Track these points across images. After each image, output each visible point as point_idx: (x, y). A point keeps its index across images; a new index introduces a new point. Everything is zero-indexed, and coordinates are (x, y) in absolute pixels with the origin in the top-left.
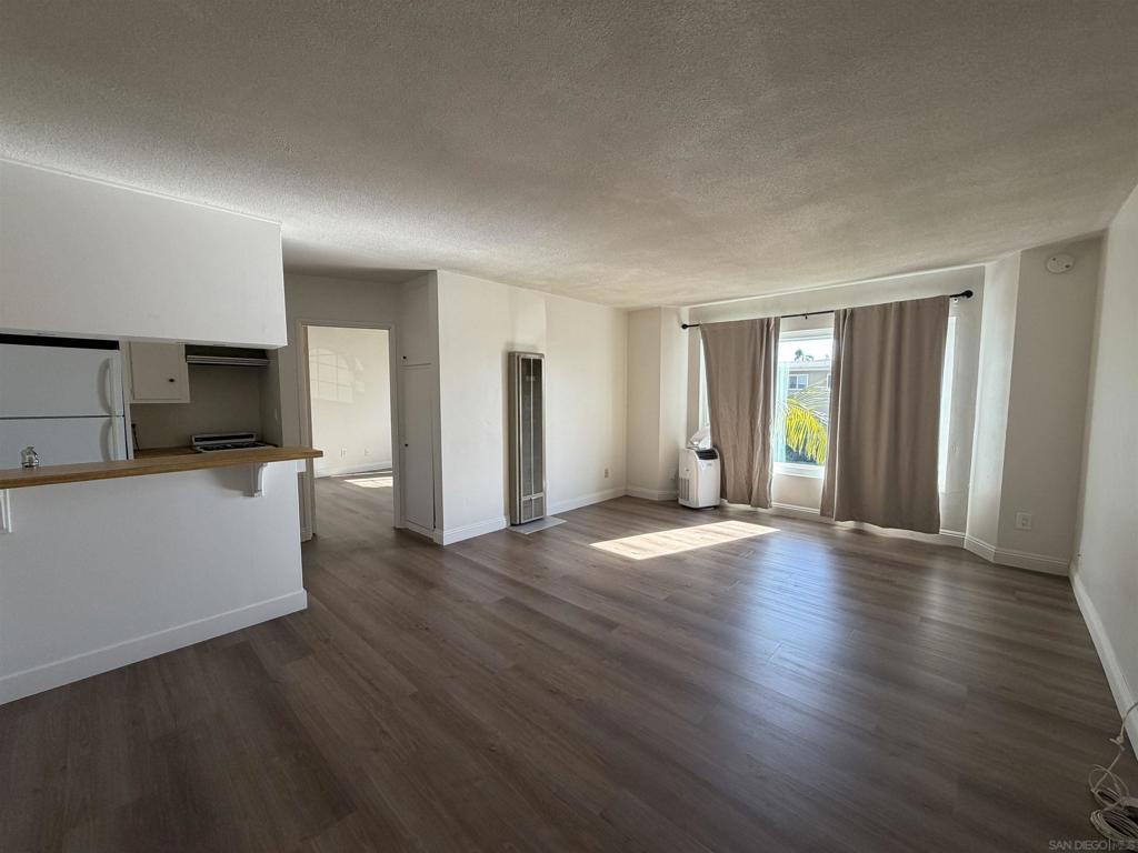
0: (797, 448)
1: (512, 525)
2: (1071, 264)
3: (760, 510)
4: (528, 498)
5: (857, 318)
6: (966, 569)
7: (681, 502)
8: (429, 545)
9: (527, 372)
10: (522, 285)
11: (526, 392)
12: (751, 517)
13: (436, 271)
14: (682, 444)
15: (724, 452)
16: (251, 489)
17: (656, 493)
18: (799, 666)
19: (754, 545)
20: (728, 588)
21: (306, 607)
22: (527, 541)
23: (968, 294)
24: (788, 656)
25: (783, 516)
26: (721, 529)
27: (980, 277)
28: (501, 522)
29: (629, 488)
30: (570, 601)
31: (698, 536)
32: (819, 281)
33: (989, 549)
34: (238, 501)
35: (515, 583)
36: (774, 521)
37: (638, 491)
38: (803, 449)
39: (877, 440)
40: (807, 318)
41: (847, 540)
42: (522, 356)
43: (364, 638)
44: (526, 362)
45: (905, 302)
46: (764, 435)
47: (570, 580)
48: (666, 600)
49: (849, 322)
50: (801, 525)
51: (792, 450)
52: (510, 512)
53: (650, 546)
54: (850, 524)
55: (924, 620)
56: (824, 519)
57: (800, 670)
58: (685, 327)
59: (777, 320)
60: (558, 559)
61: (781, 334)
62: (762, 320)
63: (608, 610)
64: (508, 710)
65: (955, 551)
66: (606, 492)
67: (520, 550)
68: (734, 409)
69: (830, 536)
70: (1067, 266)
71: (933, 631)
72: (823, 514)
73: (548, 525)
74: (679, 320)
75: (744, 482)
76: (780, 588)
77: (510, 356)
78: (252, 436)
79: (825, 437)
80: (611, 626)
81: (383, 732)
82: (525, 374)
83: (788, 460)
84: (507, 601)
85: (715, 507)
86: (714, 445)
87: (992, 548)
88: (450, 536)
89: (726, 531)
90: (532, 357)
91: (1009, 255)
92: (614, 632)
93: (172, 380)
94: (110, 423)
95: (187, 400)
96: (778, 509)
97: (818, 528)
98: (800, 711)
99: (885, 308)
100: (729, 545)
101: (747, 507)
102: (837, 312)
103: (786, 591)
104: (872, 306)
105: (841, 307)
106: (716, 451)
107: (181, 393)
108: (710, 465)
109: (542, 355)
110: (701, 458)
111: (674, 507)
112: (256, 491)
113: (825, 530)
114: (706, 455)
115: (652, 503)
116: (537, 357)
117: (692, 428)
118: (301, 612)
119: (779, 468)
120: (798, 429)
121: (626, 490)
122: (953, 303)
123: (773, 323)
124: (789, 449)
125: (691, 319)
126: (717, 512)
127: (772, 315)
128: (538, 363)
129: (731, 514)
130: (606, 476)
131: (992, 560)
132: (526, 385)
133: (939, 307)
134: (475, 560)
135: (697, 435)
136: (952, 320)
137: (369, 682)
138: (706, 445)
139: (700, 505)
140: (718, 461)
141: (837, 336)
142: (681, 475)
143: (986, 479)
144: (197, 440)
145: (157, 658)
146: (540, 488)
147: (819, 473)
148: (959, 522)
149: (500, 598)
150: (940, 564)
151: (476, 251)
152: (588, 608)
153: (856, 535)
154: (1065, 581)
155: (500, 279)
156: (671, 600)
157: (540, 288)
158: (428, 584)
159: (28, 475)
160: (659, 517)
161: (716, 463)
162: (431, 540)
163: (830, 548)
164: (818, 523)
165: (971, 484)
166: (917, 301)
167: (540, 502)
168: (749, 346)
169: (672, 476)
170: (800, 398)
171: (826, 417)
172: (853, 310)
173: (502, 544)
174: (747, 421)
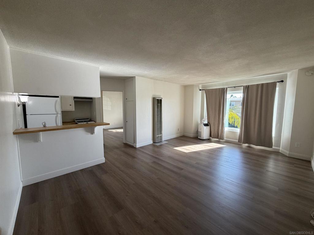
0: (232, 124)
1: (154, 143)
2: (313, 73)
3: (221, 140)
4: (158, 136)
5: (250, 88)
6: (280, 158)
7: (199, 137)
8: (133, 147)
9: (158, 103)
10: (157, 80)
11: (158, 108)
12: (218, 142)
13: (135, 77)
14: (199, 122)
15: (211, 124)
16: (92, 132)
17: (192, 135)
18: (232, 181)
19: (219, 149)
20: (212, 161)
21: (105, 162)
22: (158, 147)
23: (282, 81)
24: (229, 178)
25: (227, 142)
26: (210, 145)
27: (286, 76)
28: (151, 142)
29: (184, 133)
30: (171, 163)
31: (203, 147)
32: (239, 78)
33: (287, 153)
34: (89, 135)
35: (156, 158)
36: (225, 143)
37: (186, 134)
38: (234, 124)
39: (255, 122)
40: (235, 88)
41: (245, 149)
42: (157, 98)
43: (120, 170)
44: (158, 100)
45: (264, 84)
46: (222, 120)
47: (170, 157)
48: (196, 163)
49: (247, 89)
50: (233, 145)
51: (230, 124)
52: (153, 140)
53: (190, 149)
54: (247, 145)
55: (267, 171)
56: (239, 143)
57: (232, 182)
58: (200, 90)
59: (227, 88)
60: (166, 151)
61: (228, 92)
62: (222, 88)
63: (181, 165)
64: (157, 188)
65: (277, 153)
66: (178, 134)
67: (156, 149)
68: (214, 113)
69: (241, 148)
70: (312, 74)
71: (270, 174)
72: (239, 142)
73: (164, 143)
74: (199, 88)
75: (216, 133)
76: (227, 161)
77: (154, 99)
78: (88, 119)
79: (240, 120)
80: (182, 169)
81: (128, 192)
82: (157, 103)
83: (229, 127)
84: (154, 162)
85: (208, 139)
86: (208, 122)
87: (288, 152)
88: (138, 145)
89: (211, 146)
90: (159, 99)
91: (294, 71)
92: (183, 171)
93: (71, 105)
94: (57, 116)
95: (74, 110)
96: (226, 140)
97: (237, 145)
98: (233, 192)
99: (258, 85)
100: (212, 149)
101: (217, 139)
102: (244, 86)
103: (228, 162)
104: (254, 85)
105: (245, 85)
106: (209, 124)
107: (72, 108)
108: (207, 128)
109: (162, 98)
110: (204, 126)
111: (197, 139)
112: (94, 133)
113: (239, 146)
114: (206, 125)
115: (191, 138)
116: (160, 99)
117: (202, 117)
118: (104, 163)
119: (227, 129)
120: (232, 118)
121: (184, 134)
122: (278, 84)
123: (225, 89)
124: (229, 124)
125: (202, 88)
126: (209, 141)
127: (225, 87)
128: (161, 100)
129: (212, 141)
130: (178, 130)
131: (288, 155)
132: (158, 106)
133: (274, 85)
134: (145, 151)
135: (203, 120)
136: (277, 89)
137: (123, 180)
138: (206, 122)
139: (204, 138)
140: (209, 126)
141: (244, 92)
142: (199, 131)
143: (286, 133)
144: (76, 120)
145: (72, 173)
146: (161, 133)
147: (238, 130)
148: (278, 145)
149: (152, 161)
150: (273, 156)
151: (146, 72)
152: (175, 165)
153: (248, 148)
154: (310, 162)
155: (151, 78)
156: (197, 163)
157: (162, 80)
158: (134, 157)
159: (44, 129)
160: (193, 141)
161: (208, 127)
162: (133, 146)
163: (241, 151)
164: (238, 144)
165: (282, 134)
166: (267, 83)
167: (161, 137)
168: (218, 95)
169: (196, 130)
170: (233, 109)
171: (240, 115)
172: (248, 86)
173: (151, 148)
174: (218, 116)
